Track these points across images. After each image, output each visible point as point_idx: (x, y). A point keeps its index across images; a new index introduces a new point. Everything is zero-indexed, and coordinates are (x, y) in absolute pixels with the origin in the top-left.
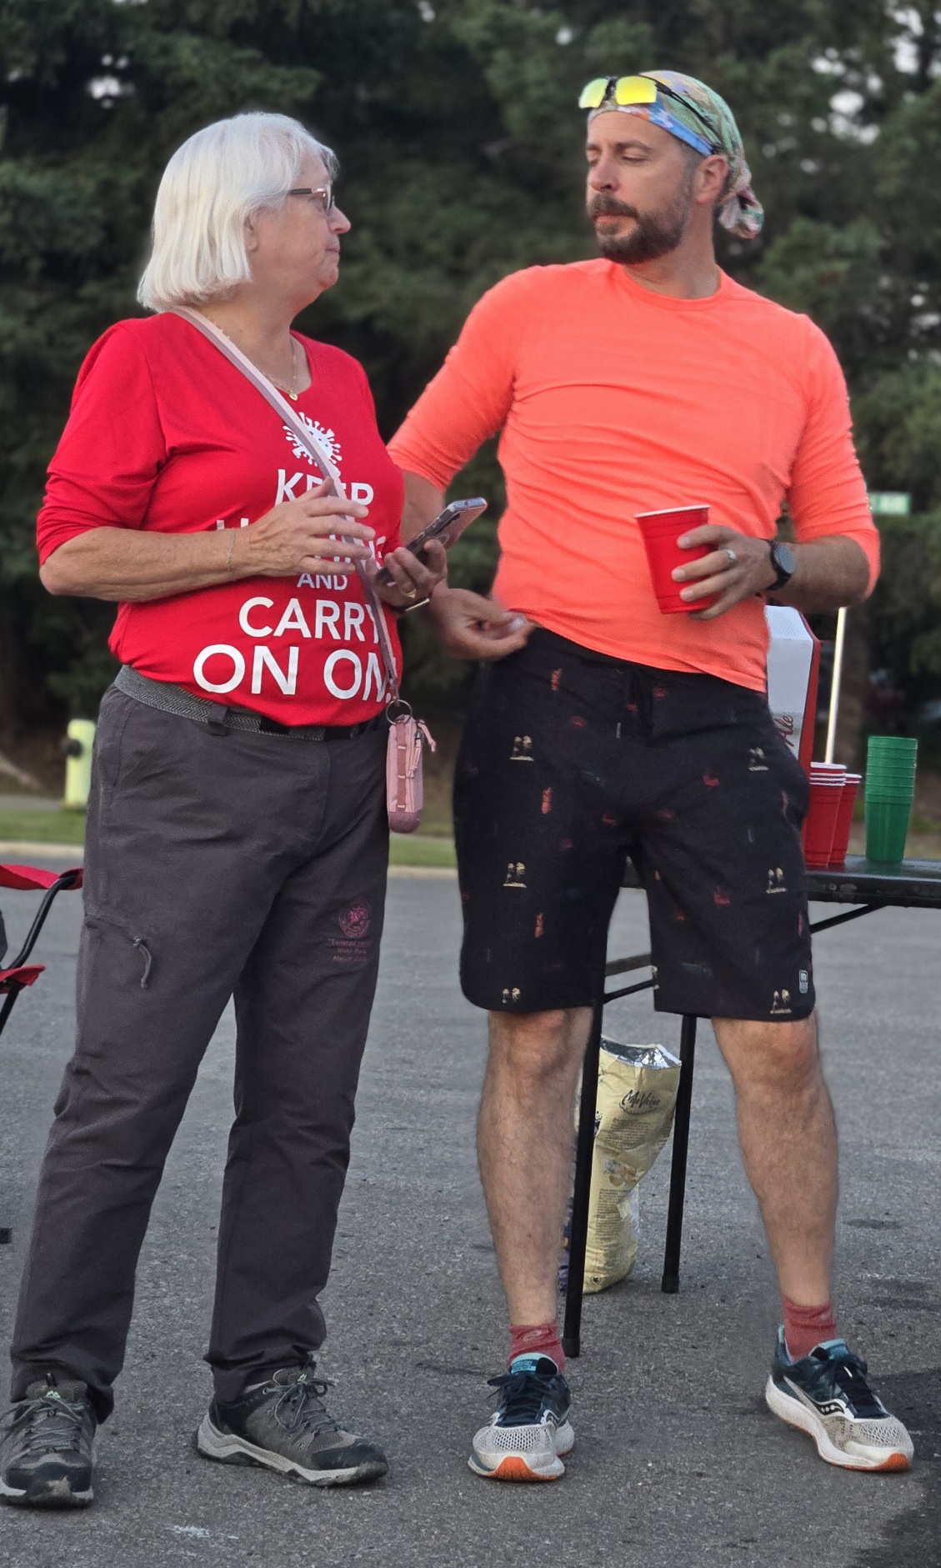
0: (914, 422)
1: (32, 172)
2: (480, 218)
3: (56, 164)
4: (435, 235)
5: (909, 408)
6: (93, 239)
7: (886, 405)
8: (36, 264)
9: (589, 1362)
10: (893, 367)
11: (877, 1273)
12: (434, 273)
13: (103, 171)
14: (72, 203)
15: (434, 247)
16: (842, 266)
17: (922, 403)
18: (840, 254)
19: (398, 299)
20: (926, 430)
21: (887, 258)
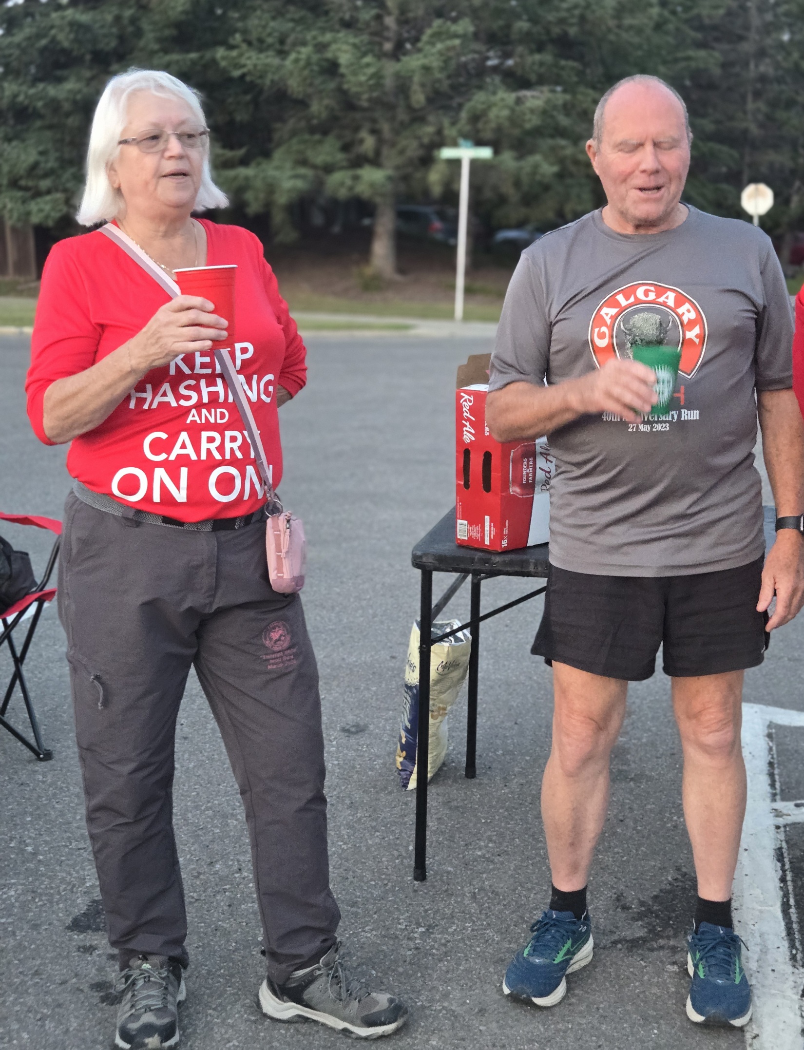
0: (493, 114)
1: (83, 12)
2: (290, 25)
3: (94, 8)
4: (270, 35)
5: (490, 107)
6: (113, 43)
7: (480, 107)
8: (88, 57)
10: (480, 88)
12: (271, 53)
13: (115, 10)
14: (103, 27)
15: (270, 40)
16: (457, 42)
17: (495, 104)
18: (456, 36)
19: (255, 66)
20: (498, 117)
21: (476, 36)
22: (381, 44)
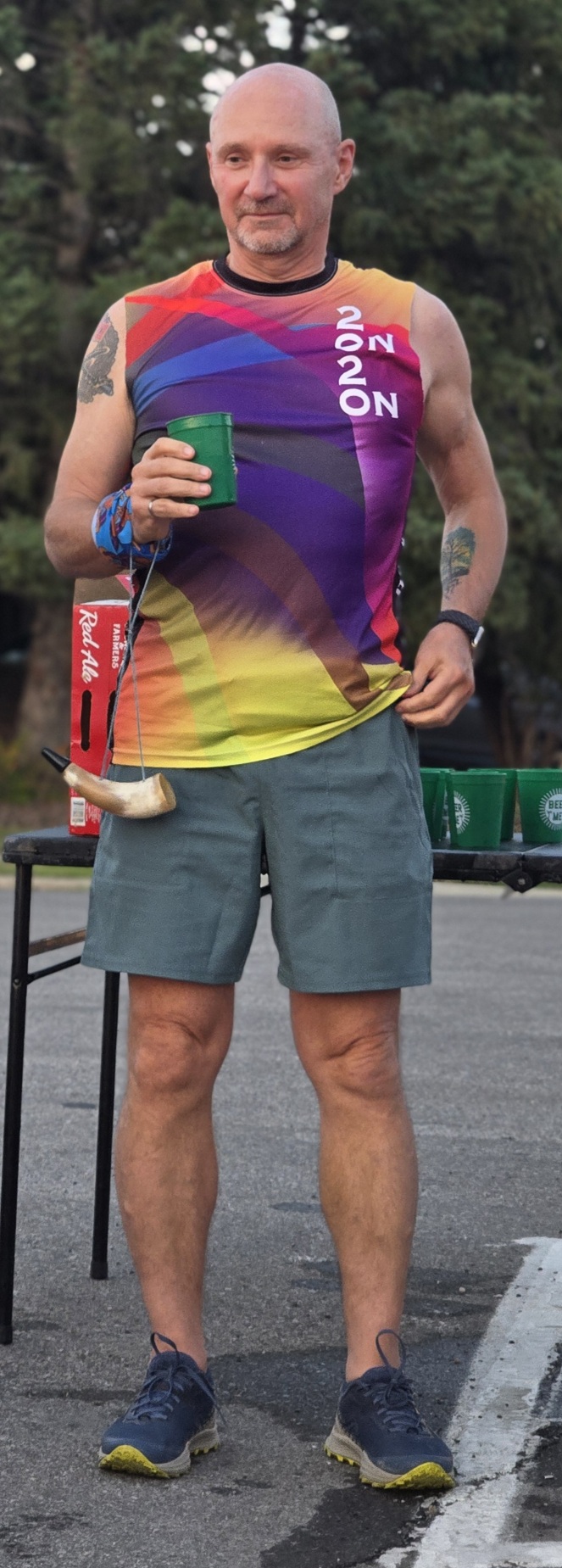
9: (22, 1348)
11: (309, 1256)
22: (53, 252)
